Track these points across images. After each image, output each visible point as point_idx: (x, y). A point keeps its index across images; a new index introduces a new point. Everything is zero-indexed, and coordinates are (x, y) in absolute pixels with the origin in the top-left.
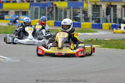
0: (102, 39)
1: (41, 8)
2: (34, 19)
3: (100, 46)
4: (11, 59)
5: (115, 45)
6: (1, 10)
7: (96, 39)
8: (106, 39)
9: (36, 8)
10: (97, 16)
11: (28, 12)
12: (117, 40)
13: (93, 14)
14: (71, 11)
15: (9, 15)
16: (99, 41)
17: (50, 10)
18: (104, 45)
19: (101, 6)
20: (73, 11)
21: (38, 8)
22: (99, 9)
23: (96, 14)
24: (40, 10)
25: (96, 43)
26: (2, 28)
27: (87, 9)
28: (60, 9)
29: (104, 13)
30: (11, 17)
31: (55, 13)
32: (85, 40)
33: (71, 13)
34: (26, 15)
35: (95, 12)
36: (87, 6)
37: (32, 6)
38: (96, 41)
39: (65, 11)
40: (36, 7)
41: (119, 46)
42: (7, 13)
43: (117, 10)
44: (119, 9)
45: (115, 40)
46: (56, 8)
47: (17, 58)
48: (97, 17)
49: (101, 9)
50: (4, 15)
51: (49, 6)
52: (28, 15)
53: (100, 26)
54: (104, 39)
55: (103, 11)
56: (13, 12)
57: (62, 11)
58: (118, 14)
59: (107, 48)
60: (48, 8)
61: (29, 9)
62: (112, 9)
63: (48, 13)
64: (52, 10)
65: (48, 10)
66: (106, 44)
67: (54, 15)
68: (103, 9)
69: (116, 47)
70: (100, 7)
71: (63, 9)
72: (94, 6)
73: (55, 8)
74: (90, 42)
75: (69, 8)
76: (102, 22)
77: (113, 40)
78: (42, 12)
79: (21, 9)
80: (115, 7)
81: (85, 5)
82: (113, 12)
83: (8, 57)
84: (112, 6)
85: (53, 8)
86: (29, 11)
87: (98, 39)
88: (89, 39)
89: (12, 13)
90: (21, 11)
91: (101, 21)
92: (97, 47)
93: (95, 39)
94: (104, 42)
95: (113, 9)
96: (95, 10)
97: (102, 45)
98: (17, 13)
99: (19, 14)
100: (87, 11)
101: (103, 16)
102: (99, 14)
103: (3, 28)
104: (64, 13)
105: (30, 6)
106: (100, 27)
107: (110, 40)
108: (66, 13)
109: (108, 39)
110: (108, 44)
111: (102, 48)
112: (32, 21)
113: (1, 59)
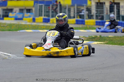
0: (105, 36)
1: (45, 6)
2: (38, 16)
3: (104, 43)
4: (15, 56)
5: (118, 42)
6: (5, 8)
7: (100, 36)
8: (110, 36)
9: (40, 6)
10: (100, 13)
11: (32, 9)
12: (121, 37)
13: (97, 11)
14: (74, 8)
15: (13, 13)
16: (103, 38)
17: (55, 7)
18: (107, 42)
19: (105, 3)
20: (77, 8)
21: (42, 6)
22: (103, 6)
23: (100, 11)
24: (45, 7)
25: (100, 39)
26: (6, 25)
27: (91, 7)
28: (64, 6)
29: (107, 10)
30: (16, 15)
31: (59, 10)
32: (89, 36)
33: (74, 10)
34: (30, 12)
35: (99, 10)
36: (91, 3)
37: (36, 4)
38: (100, 38)
39: (69, 8)
40: (40, 4)
41: (122, 42)
42: (11, 10)
43: (121, 7)
44: (122, 7)
45: (118, 37)
46: (61, 5)
47: (21, 55)
48: (101, 15)
50: (8, 13)
51: (54, 4)
52: (32, 12)
54: (107, 36)
55: (106, 9)
56: (18, 9)
57: (66, 8)
58: (122, 11)
59: (111, 44)
60: (52, 6)
61: (34, 6)
62: (115, 6)
63: (53, 11)
64: (57, 8)
65: (52, 8)
66: (110, 41)
68: (106, 6)
69: (120, 43)
70: (104, 5)
71: (67, 6)
72: (97, 3)
73: (59, 6)
74: (93, 39)
75: (73, 5)
76: (106, 20)
77: (117, 37)
78: (46, 9)
79: (25, 7)
80: (118, 4)
81: (89, 3)
82: (117, 9)
83: (13, 54)
84: (115, 3)
85: (57, 5)
86: (34, 9)
87: (102, 36)
88: (93, 36)
90: (25, 9)
91: (105, 18)
92: (101, 44)
93: (99, 36)
94: (107, 39)
95: (117, 7)
96: (98, 7)
97: (106, 41)
98: (21, 11)
99: (24, 11)
100: (91, 9)
101: (107, 14)
102: (103, 11)
103: (7, 26)
104: (68, 10)
105: (34, 4)
106: (103, 24)
107: (114, 37)
108: (70, 10)
109: (112, 36)
110: (112, 40)
111: (105, 45)
112: (36, 18)
113: (6, 56)
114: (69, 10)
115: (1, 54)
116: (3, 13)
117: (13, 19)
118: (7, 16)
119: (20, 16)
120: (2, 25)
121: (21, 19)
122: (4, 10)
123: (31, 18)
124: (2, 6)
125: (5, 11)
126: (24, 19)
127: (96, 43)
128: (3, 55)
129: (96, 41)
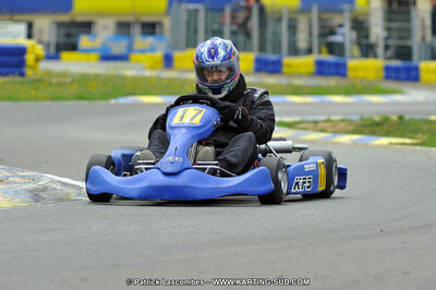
0: (418, 117)
1: (207, 10)
2: (182, 46)
3: (414, 141)
6: (65, 18)
7: (401, 118)
8: (433, 118)
9: (189, 11)
10: (401, 38)
11: (160, 24)
13: (388, 29)
14: (310, 20)
15: (95, 36)
16: (409, 123)
17: (241, 16)
18: (425, 137)
19: (414, 2)
20: (320, 19)
21: (196, 11)
22: (408, 13)
23: (398, 29)
24: (206, 17)
25: (398, 129)
26: (68, 80)
27: (367, 14)
28: (273, 13)
29: (423, 27)
30: (104, 44)
32: (362, 119)
33: (310, 27)
34: (153, 34)
35: (395, 25)
36: (369, 2)
37: (175, 4)
38: (400, 124)
39: (290, 20)
40: (192, 6)
42: (87, 27)
46: (262, 10)
48: (402, 42)
49: (414, 14)
50: (77, 35)
51: (238, 5)
52: (162, 33)
53: (413, 74)
54: (425, 117)
55: (420, 23)
56: (110, 23)
57: (279, 20)
61: (167, 13)
63: (234, 28)
66: (432, 134)
67: (255, 34)
68: (420, 14)
70: (412, 8)
71: (285, 12)
72: (390, 2)
73: (255, 12)
74: (377, 128)
75: (305, 9)
76: (420, 59)
78: (213, 23)
79: (138, 15)
85: (249, 9)
86: (167, 22)
87: (407, 117)
88: (377, 119)
89: (105, 27)
90: (137, 22)
91: (416, 55)
92: (402, 144)
93: (395, 118)
94: (424, 127)
96: (393, 16)
97: (419, 136)
98: (124, 27)
99: (131, 30)
100: (367, 20)
101: (423, 39)
102: (409, 30)
103: (72, 83)
104: (290, 27)
105: (170, 5)
106: (411, 76)
108: (295, 27)
111: (418, 148)
112: (177, 55)
113: (67, 190)
114: (293, 28)
115: (52, 181)
116: (58, 36)
117: (94, 57)
118: (73, 47)
119: (119, 47)
120: (54, 80)
121: (123, 58)
122: (60, 25)
123: (159, 55)
124: (55, 10)
125: (63, 31)
126: (134, 57)
127: (384, 141)
128: (59, 187)
129: (387, 134)
